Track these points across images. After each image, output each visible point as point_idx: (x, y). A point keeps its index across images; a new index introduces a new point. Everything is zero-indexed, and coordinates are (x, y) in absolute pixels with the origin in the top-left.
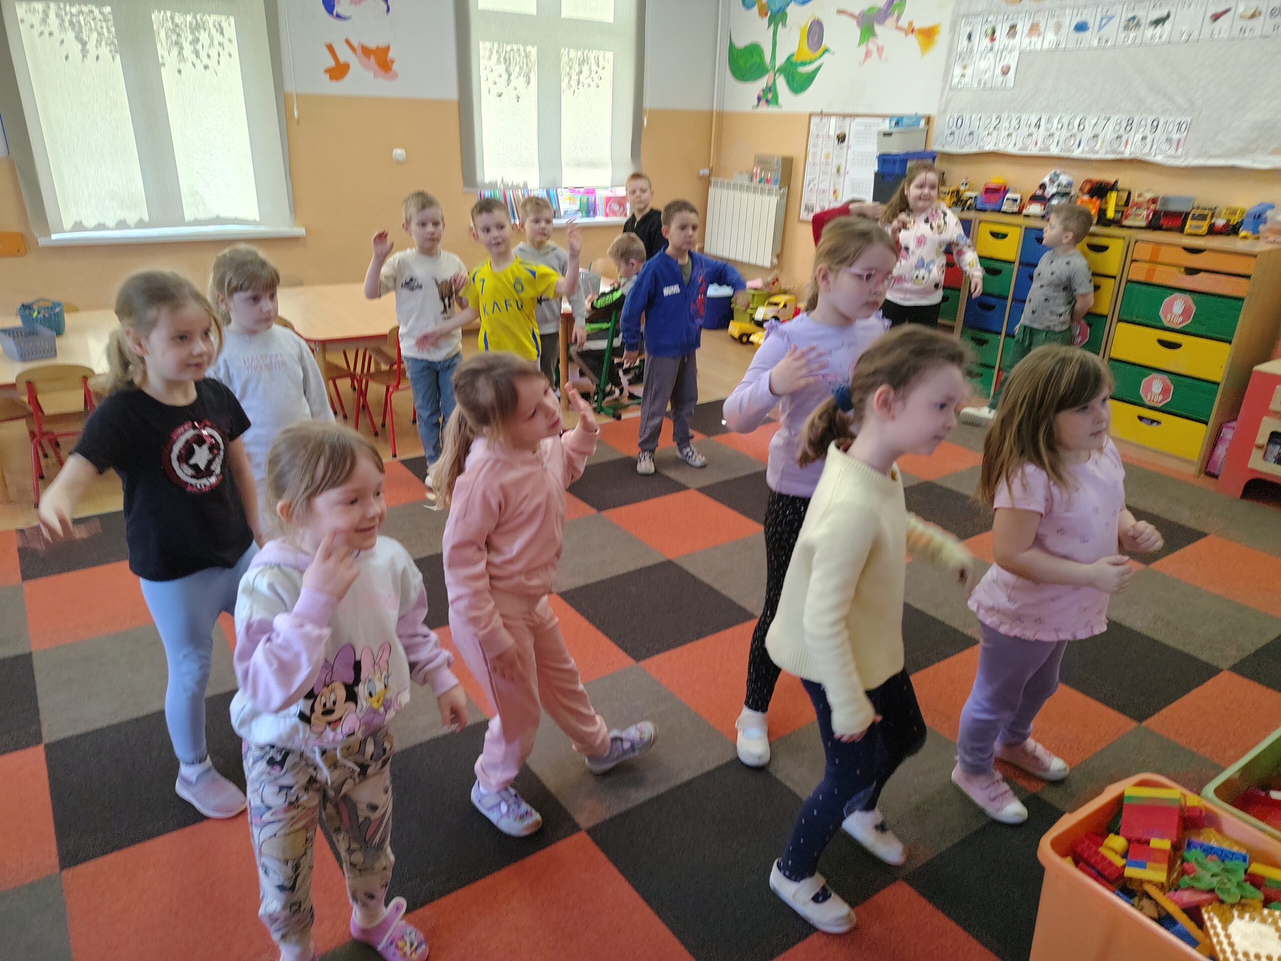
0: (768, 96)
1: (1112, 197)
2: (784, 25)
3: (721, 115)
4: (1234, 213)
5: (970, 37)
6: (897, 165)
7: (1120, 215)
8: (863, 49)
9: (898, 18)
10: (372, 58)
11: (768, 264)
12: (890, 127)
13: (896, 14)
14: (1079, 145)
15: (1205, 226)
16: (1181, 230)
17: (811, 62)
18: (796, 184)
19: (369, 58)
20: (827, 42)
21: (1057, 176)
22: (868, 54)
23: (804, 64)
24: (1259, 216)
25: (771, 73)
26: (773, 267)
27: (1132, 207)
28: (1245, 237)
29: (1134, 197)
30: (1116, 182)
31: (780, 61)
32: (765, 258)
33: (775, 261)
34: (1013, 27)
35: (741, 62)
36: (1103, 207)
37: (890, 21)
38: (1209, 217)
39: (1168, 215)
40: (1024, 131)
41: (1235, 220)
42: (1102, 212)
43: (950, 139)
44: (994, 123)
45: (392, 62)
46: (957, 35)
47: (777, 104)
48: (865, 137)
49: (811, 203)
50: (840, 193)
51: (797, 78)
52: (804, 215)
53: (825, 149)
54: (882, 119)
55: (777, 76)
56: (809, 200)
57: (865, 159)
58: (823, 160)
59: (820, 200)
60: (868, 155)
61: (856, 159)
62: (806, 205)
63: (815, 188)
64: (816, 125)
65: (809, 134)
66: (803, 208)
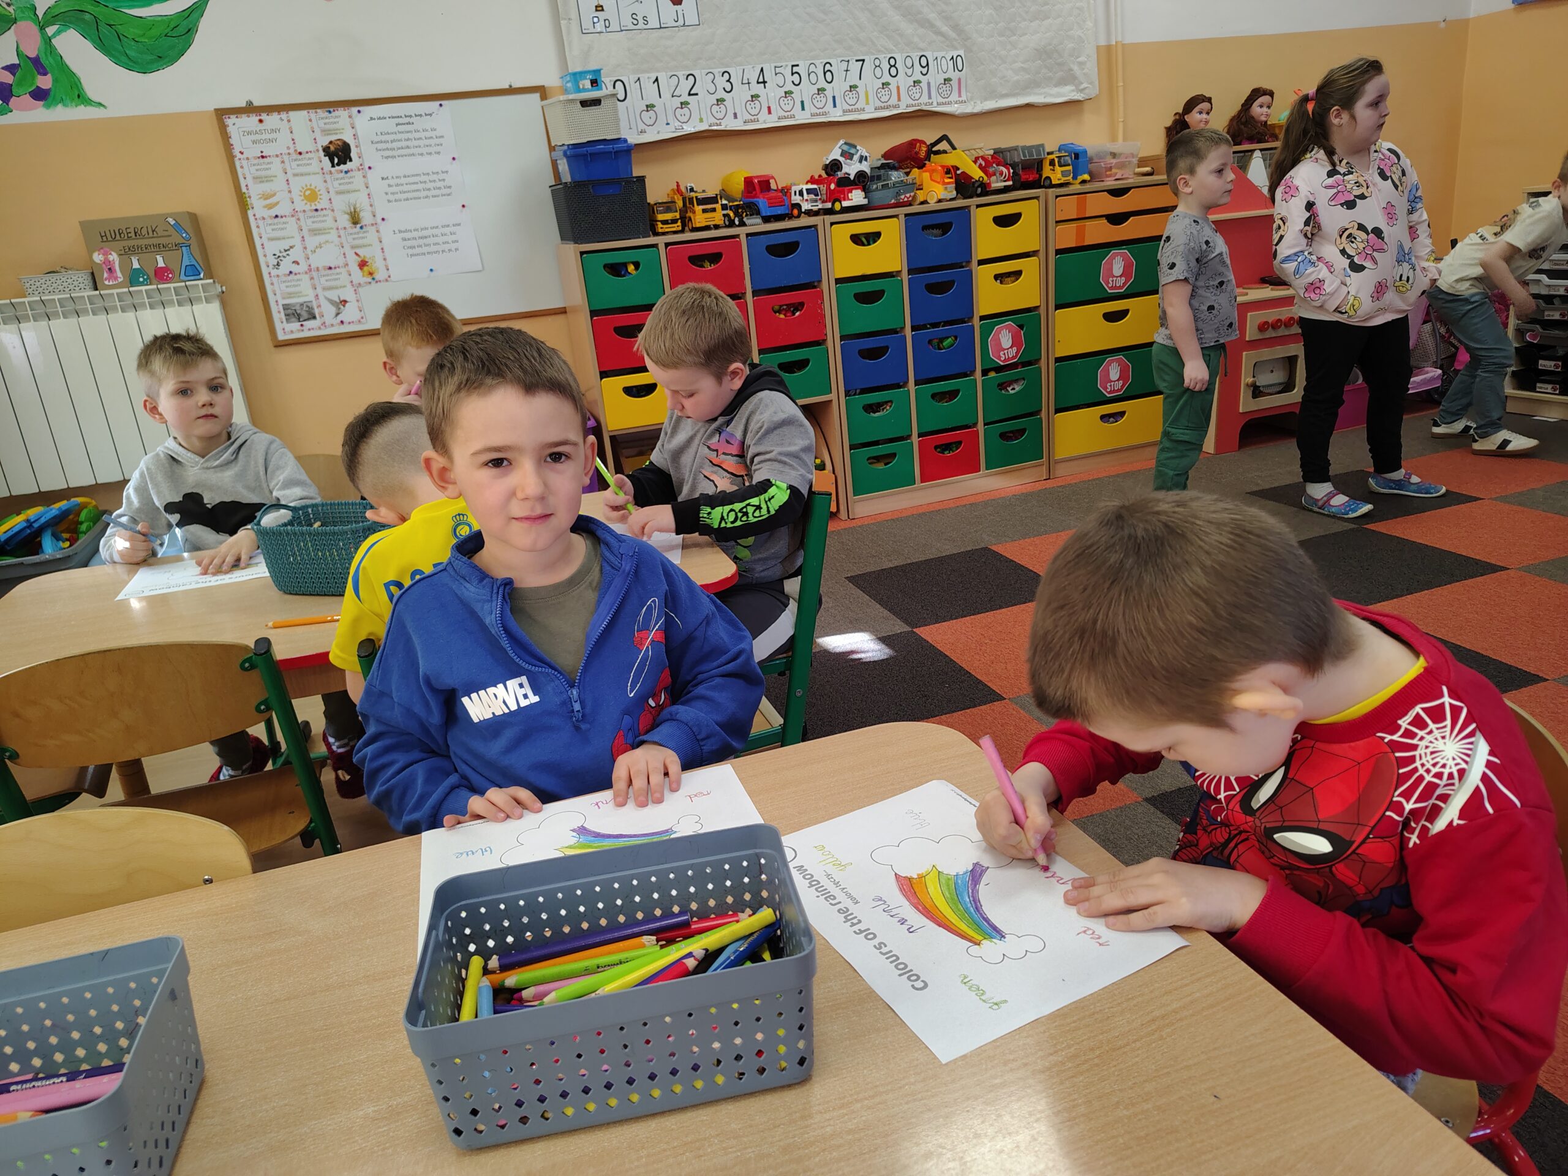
0: (39, 84)
14: (835, 106)
21: (849, 147)
25: (28, 24)
40: (741, 94)
47: (81, 98)
48: (404, 144)
49: (301, 300)
50: (377, 264)
51: (131, 32)
52: (287, 330)
53: (297, 184)
54: (438, 103)
55: (50, 30)
56: (290, 295)
57: (420, 186)
58: (300, 205)
59: (324, 289)
60: (423, 178)
61: (394, 189)
62: (286, 307)
63: (303, 267)
64: (249, 133)
65: (230, 158)
66: (278, 316)
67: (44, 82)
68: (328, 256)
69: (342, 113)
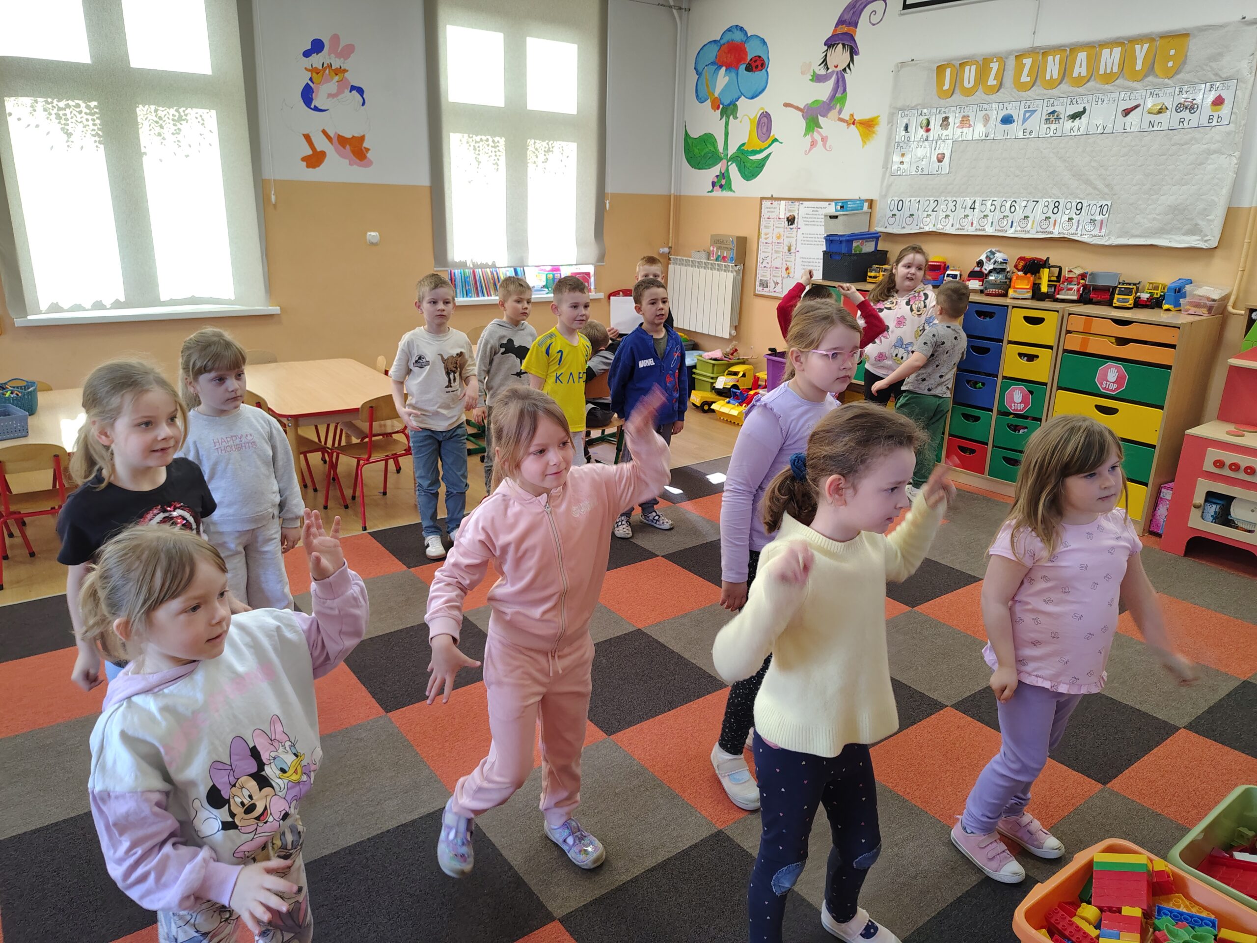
0: (722, 182)
1: (1045, 273)
2: (736, 118)
3: (678, 198)
4: (1156, 288)
5: (906, 128)
6: (844, 245)
7: (1053, 290)
8: (808, 137)
9: (840, 112)
10: (348, 147)
11: (727, 337)
12: (836, 210)
13: (838, 107)
14: (1011, 227)
15: (1131, 299)
16: (1110, 304)
17: (761, 151)
18: (750, 261)
19: (344, 147)
20: (774, 132)
21: (993, 254)
22: (813, 144)
23: (755, 152)
24: (1179, 291)
25: (724, 161)
26: (732, 338)
27: (1063, 283)
28: (1168, 310)
29: (1065, 274)
30: (1048, 258)
31: (732, 150)
32: (725, 331)
33: (734, 333)
34: (946, 119)
35: (696, 151)
36: (1037, 282)
37: (833, 113)
38: (1134, 290)
39: (1097, 289)
40: (961, 213)
41: (1158, 293)
42: (1036, 287)
43: (892, 220)
44: (933, 205)
45: (367, 150)
46: (894, 127)
47: (730, 189)
48: (812, 220)
49: (765, 279)
50: (791, 270)
51: (748, 165)
52: (759, 290)
53: (776, 230)
54: (828, 203)
55: (729, 163)
56: (763, 276)
57: (813, 239)
58: (775, 240)
59: (774, 276)
60: (816, 236)
61: (805, 239)
62: (761, 280)
63: (768, 266)
64: (767, 208)
65: (760, 217)
66: (758, 283)
67: (723, 182)
68: (777, 263)
69: (797, 203)
